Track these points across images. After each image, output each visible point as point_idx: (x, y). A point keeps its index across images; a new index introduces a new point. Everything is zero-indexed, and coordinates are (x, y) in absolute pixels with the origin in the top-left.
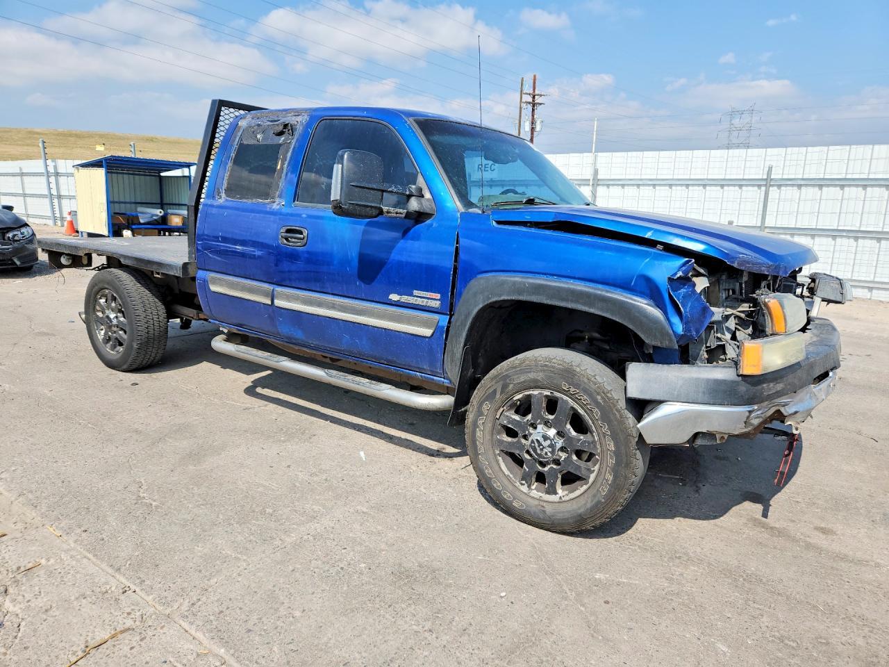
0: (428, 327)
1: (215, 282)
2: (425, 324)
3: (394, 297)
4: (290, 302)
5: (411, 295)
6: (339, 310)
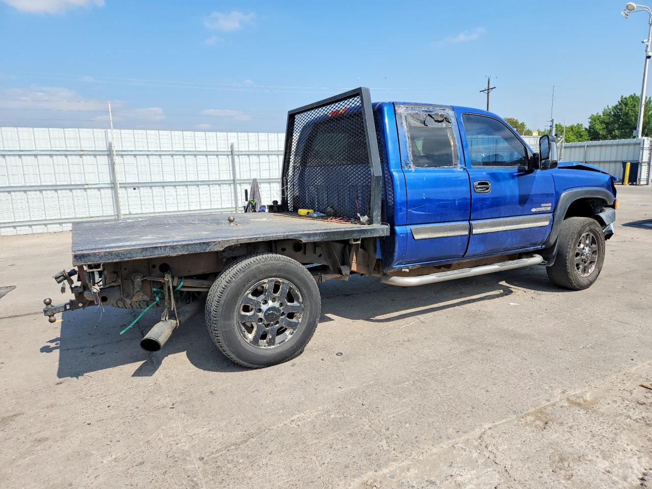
0: (547, 221)
1: (419, 232)
2: (546, 220)
3: (534, 210)
4: (483, 228)
5: (541, 207)
6: (510, 225)
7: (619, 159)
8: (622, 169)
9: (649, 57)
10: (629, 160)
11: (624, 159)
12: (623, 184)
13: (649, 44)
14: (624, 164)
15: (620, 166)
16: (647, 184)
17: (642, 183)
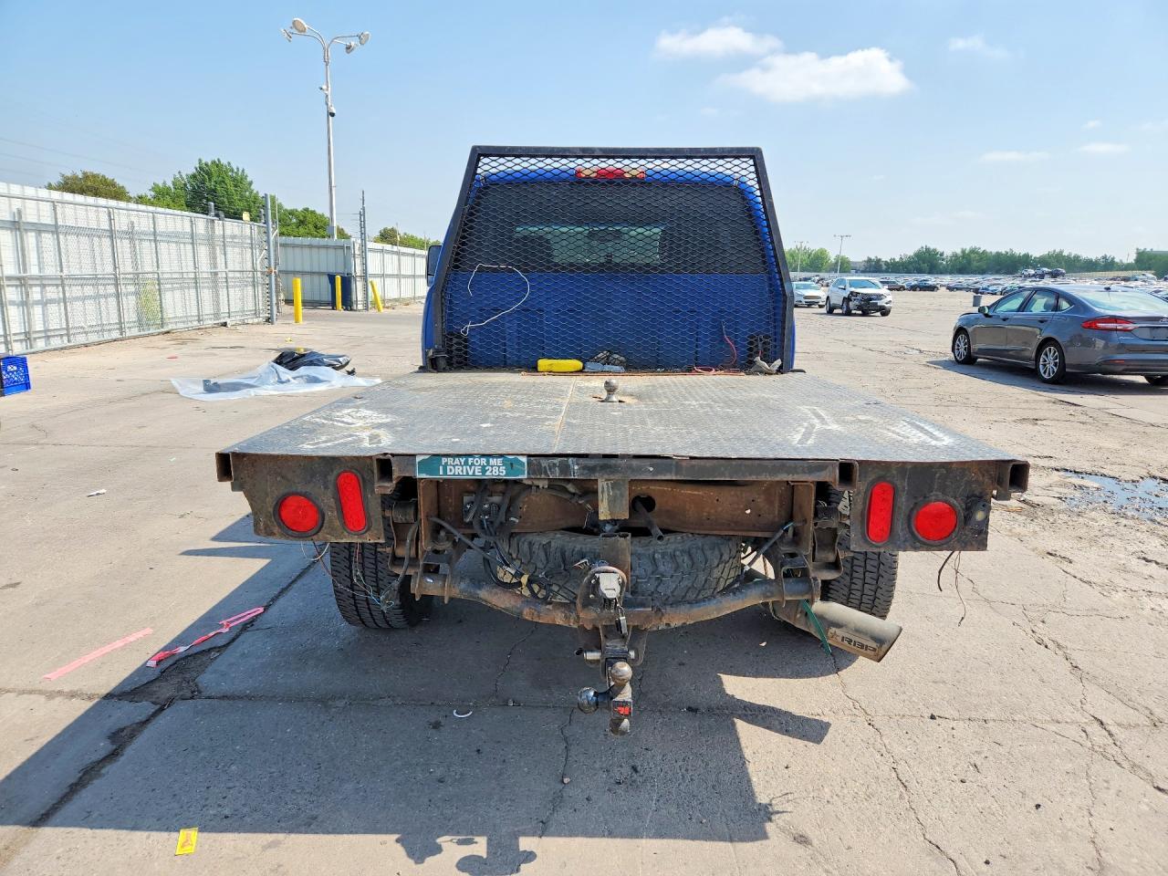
7: (323, 269)
8: (330, 286)
9: (333, 115)
10: (339, 271)
11: (332, 270)
12: (333, 309)
13: (329, 93)
14: (332, 278)
15: (325, 280)
16: (367, 309)
17: (360, 307)
